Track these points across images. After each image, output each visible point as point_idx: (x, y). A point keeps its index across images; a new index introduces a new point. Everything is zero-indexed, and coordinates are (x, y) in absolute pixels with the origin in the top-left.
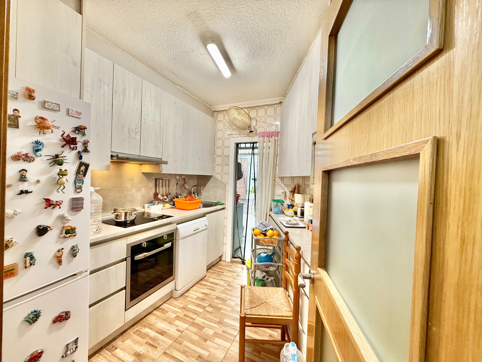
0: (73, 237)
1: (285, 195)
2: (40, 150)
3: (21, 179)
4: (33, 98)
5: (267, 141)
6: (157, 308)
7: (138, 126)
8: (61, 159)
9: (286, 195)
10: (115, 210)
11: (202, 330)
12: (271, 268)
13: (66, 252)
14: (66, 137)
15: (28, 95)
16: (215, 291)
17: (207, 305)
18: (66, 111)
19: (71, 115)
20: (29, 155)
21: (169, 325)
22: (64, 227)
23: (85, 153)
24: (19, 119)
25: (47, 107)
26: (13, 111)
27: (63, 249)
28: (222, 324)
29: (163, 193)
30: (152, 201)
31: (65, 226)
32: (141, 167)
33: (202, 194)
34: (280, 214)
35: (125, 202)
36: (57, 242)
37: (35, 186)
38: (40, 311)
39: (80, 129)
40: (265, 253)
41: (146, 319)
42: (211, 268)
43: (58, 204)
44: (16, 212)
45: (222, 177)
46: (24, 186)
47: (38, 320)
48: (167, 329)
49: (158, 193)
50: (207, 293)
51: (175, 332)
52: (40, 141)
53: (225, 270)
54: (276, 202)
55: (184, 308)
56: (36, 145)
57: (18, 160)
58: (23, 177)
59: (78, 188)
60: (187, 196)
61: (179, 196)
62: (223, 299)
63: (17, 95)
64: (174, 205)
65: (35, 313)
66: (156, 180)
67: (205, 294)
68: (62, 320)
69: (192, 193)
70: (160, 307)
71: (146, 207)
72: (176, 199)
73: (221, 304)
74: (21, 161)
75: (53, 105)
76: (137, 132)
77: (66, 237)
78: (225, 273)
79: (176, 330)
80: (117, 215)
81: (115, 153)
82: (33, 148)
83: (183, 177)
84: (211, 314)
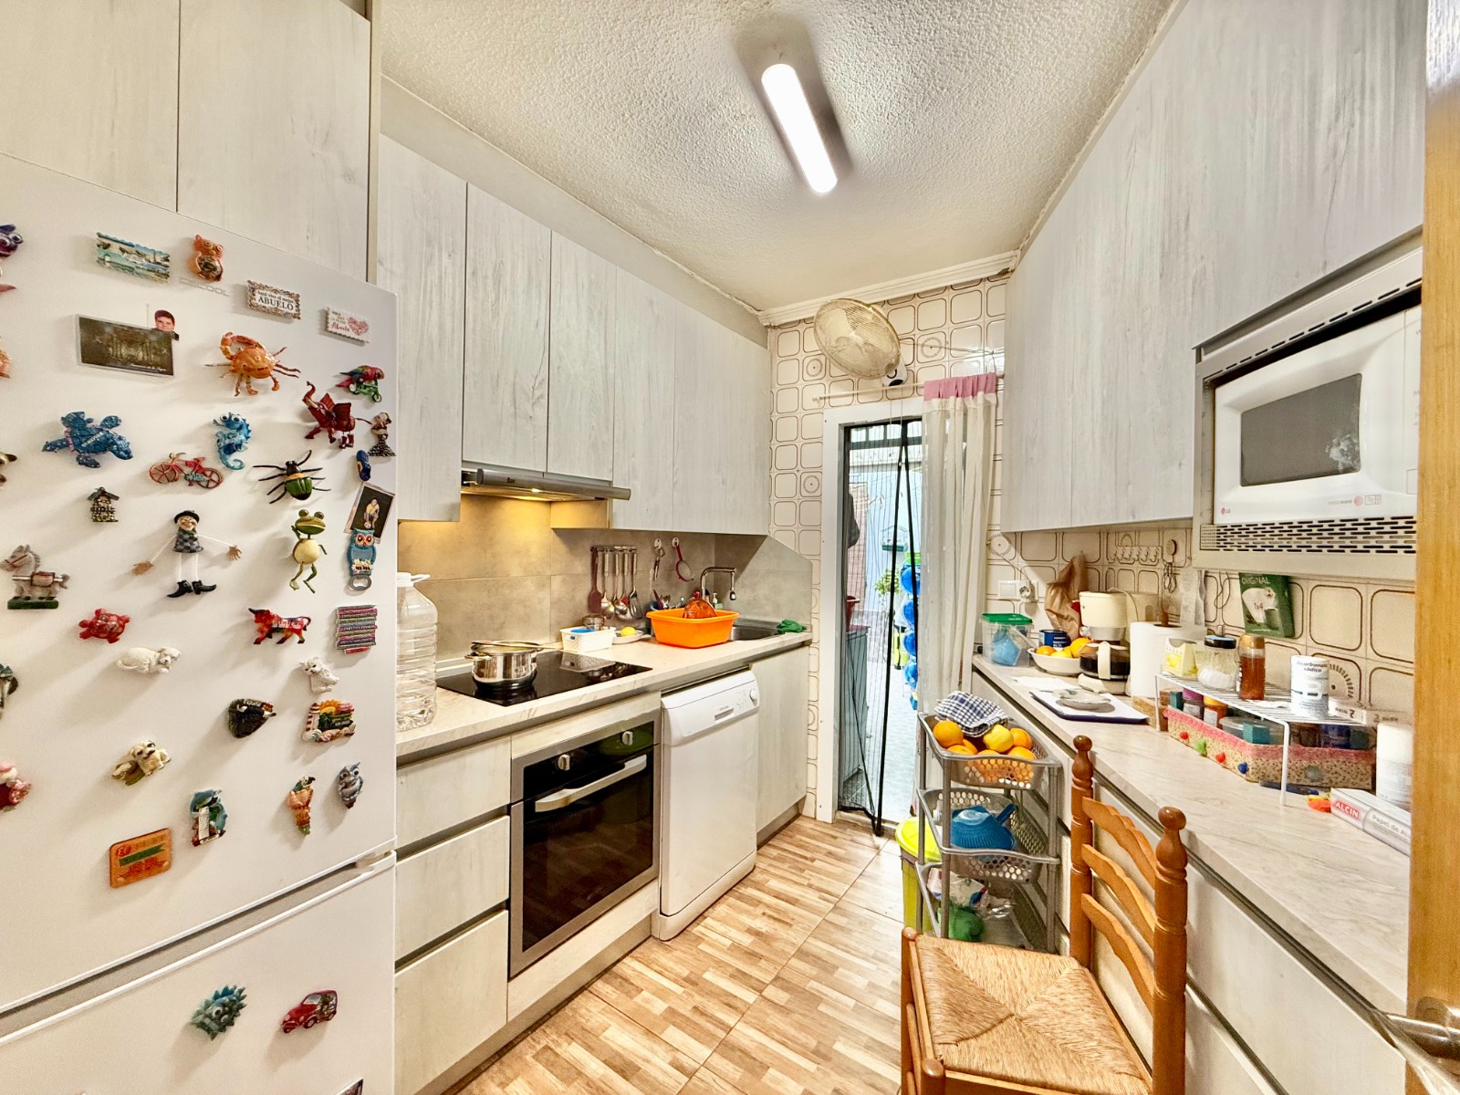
0: (347, 738)
1: (1032, 596)
2: (239, 446)
3: (182, 544)
4: (215, 274)
5: (958, 408)
6: (605, 970)
7: (539, 379)
8: (305, 479)
9: (1034, 597)
10: (476, 647)
11: (759, 1077)
12: (1012, 870)
13: (323, 789)
14: (319, 405)
15: (200, 264)
16: (791, 925)
17: (767, 978)
18: (319, 318)
19: (334, 330)
20: (205, 465)
21: (646, 1042)
22: (315, 705)
23: (381, 458)
24: (174, 342)
25: (260, 303)
26: (156, 319)
27: (313, 779)
28: (830, 1059)
29: (615, 593)
30: (584, 619)
31: (319, 703)
32: (550, 512)
33: (733, 596)
34: (1016, 666)
35: (504, 623)
36: (294, 757)
37: (225, 567)
38: (241, 991)
39: (363, 379)
40: (979, 809)
41: (572, 1009)
42: (770, 842)
43: (296, 629)
44: (166, 655)
45: (797, 540)
46: (191, 569)
47: (238, 1021)
48: (639, 1057)
49: (599, 594)
50: (763, 931)
51: (665, 1073)
52: (239, 418)
53: (817, 849)
54: (1000, 622)
55: (692, 982)
56: (227, 431)
57: (172, 481)
58: (187, 536)
59: (359, 575)
60: (690, 603)
61: (663, 601)
62: (819, 958)
63: (166, 263)
64: (648, 630)
65: (226, 999)
66: (594, 551)
67: (758, 934)
68: (312, 1022)
69: (704, 593)
70: (615, 969)
71: (566, 638)
72: (657, 611)
73: (816, 979)
74: (182, 484)
75: (280, 298)
76: (538, 398)
77: (321, 740)
78: (817, 863)
79: (671, 1064)
80: (482, 665)
81: (472, 465)
82: (218, 441)
83: (674, 541)
84: (786, 1017)
